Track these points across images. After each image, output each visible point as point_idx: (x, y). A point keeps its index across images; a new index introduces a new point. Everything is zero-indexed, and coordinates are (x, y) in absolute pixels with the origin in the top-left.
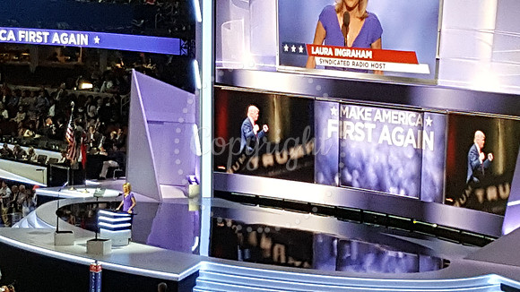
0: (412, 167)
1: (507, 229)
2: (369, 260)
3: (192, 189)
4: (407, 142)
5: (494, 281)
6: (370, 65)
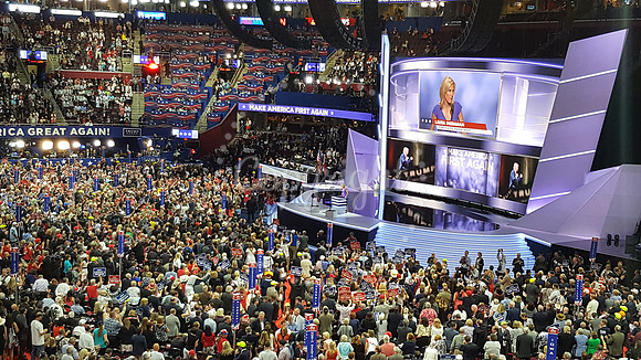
0: (483, 179)
1: (529, 211)
2: (460, 223)
3: (376, 186)
4: (480, 167)
5: (522, 236)
6: (463, 130)
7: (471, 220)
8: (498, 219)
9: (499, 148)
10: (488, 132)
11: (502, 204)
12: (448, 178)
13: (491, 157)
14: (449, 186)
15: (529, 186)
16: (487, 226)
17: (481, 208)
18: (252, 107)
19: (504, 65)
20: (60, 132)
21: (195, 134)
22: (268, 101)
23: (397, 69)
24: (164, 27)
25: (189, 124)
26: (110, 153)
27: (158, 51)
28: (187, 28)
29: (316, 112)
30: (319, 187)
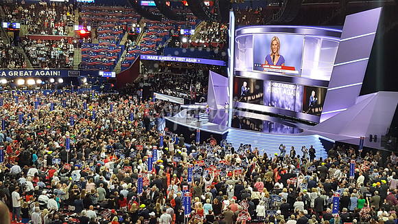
0: (293, 101)
1: (321, 121)
2: (279, 129)
3: (227, 106)
4: (291, 94)
5: (317, 136)
6: (280, 71)
7: (286, 127)
8: (302, 126)
9: (303, 82)
10: (296, 72)
11: (304, 116)
12: (271, 101)
13: (298, 88)
14: (272, 106)
15: (322, 105)
16: (296, 130)
17: (292, 119)
18: (149, 57)
19: (306, 30)
20: (29, 73)
21: (113, 75)
22: (159, 54)
23: (239, 33)
24: (93, 7)
25: (110, 68)
26: (60, 86)
27: (90, 22)
28: (108, 8)
29: (189, 60)
30: (191, 107)
